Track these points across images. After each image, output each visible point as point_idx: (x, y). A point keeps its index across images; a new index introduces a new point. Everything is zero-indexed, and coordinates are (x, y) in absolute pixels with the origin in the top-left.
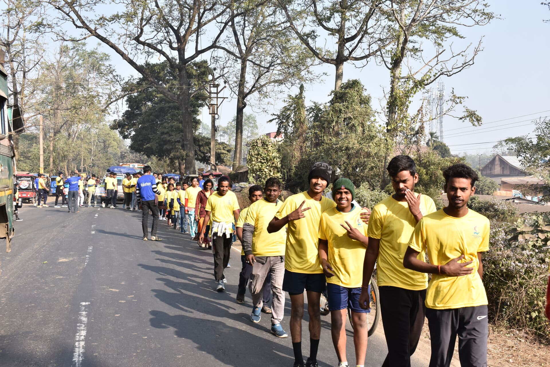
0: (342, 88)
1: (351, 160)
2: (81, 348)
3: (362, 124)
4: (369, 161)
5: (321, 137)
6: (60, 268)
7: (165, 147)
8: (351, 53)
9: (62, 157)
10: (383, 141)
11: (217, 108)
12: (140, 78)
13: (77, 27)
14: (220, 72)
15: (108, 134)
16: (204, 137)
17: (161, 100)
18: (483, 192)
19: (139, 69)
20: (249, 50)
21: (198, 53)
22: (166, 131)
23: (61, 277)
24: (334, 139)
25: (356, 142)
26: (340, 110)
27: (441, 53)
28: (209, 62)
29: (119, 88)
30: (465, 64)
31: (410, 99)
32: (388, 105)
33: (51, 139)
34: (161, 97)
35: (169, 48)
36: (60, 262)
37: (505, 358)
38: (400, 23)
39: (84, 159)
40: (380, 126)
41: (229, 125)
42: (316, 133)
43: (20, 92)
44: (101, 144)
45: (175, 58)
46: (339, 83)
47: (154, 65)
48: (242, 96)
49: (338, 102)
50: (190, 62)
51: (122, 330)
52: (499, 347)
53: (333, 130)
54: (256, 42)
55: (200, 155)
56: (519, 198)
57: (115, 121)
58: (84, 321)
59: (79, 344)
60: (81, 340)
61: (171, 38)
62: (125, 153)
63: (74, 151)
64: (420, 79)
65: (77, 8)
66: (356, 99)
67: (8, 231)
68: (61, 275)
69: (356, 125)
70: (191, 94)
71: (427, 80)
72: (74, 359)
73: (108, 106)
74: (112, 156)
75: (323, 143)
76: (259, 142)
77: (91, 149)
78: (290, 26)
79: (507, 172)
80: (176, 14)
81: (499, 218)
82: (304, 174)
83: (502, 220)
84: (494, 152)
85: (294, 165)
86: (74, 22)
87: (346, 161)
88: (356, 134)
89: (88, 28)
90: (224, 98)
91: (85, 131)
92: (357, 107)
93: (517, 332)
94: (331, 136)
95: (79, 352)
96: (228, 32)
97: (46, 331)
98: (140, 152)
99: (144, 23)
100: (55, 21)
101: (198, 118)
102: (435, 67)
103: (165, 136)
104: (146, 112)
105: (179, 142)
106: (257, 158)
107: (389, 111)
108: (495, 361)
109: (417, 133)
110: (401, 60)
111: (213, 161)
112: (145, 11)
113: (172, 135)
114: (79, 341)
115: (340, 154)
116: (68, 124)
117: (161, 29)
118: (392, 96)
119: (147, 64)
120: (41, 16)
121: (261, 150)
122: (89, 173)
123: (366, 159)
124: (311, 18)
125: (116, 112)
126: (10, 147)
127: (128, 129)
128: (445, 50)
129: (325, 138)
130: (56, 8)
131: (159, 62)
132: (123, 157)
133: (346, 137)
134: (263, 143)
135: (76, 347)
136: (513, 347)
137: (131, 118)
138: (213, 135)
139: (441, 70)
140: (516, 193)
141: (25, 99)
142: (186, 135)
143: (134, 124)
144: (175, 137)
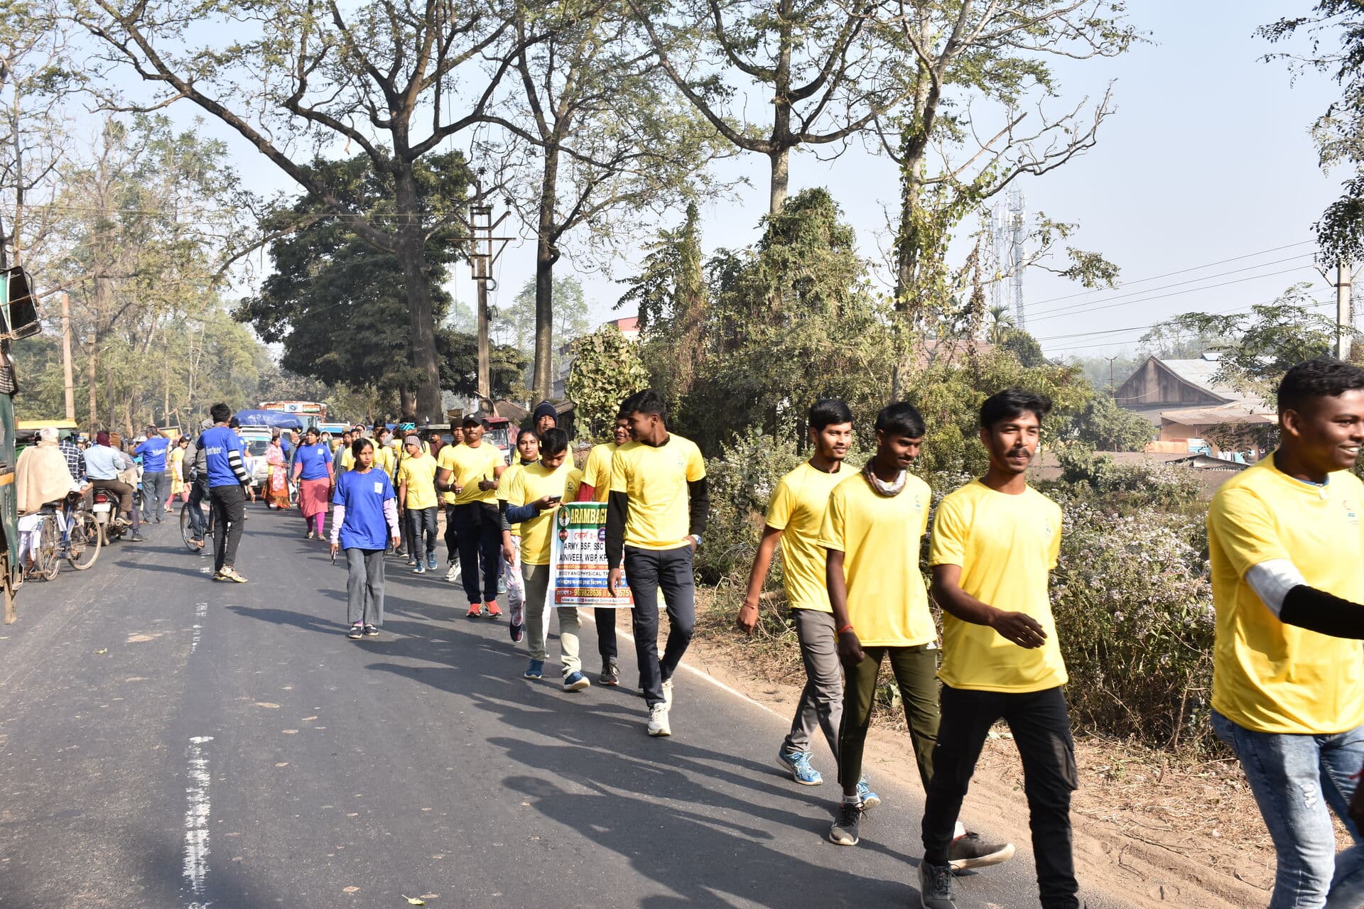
0: (786, 208)
1: (813, 379)
2: (201, 846)
3: (837, 292)
4: (857, 379)
5: (741, 326)
6: (133, 657)
7: (367, 360)
8: (806, 125)
9: (119, 392)
10: (888, 331)
11: (491, 264)
12: (301, 198)
13: (147, 76)
14: (496, 177)
15: (229, 333)
16: (461, 335)
17: (355, 248)
18: (1123, 447)
19: (299, 174)
20: (562, 123)
21: (441, 132)
22: (367, 321)
23: (138, 679)
24: (771, 332)
25: (824, 334)
26: (785, 262)
27: (1018, 121)
28: (467, 156)
29: (251, 222)
30: (1074, 147)
31: (949, 230)
32: (897, 246)
33: (91, 348)
34: (353, 241)
35: (370, 124)
36: (132, 643)
37: (1201, 828)
38: (921, 52)
39: (172, 395)
40: (881, 296)
41: (517, 304)
42: (728, 318)
43: (11, 238)
44: (212, 357)
45: (386, 146)
46: (781, 197)
47: (336, 165)
48: (549, 234)
49: (780, 243)
50: (420, 157)
51: (296, 799)
52: (1185, 804)
53: (769, 308)
54: (578, 105)
55: (451, 377)
56: (1203, 457)
57: (244, 300)
58: (202, 782)
59: (195, 836)
60: (199, 826)
61: (373, 97)
62: (270, 377)
63: (146, 377)
64: (970, 183)
65: (144, 32)
66: (822, 233)
67: (7, 571)
68: (138, 673)
69: (823, 296)
70: (426, 231)
71: (988, 184)
72: (186, 873)
73: (226, 267)
74: (238, 387)
75: (746, 340)
76: (598, 341)
77: (188, 371)
78: (660, 65)
79: (1174, 397)
80: (385, 40)
81: (1160, 504)
82: (703, 416)
83: (1167, 510)
84: (1143, 352)
85: (679, 395)
86: (137, 66)
87: (802, 381)
88: (823, 317)
89: (171, 79)
90: (507, 240)
91: (171, 328)
92: (824, 252)
93: (1225, 766)
94: (764, 324)
95: (196, 854)
96: (512, 82)
97: (112, 808)
98: (307, 375)
99: (308, 65)
100: (92, 64)
101: (444, 288)
102: (1004, 154)
103: (367, 334)
104: (319, 278)
105: (400, 347)
106: (595, 381)
107: (901, 262)
108: (1179, 836)
109: (968, 310)
110: (925, 140)
111: (484, 391)
112: (310, 36)
113: (384, 332)
114: (194, 829)
115: (787, 365)
116: (130, 312)
117: (350, 79)
118: (905, 225)
119: (319, 162)
120: (56, 53)
121: (603, 360)
122: (184, 427)
123: (848, 377)
124: (708, 45)
125: (246, 281)
126: (6, 370)
127: (277, 320)
128: (1025, 114)
129: (750, 327)
130: (94, 32)
131: (346, 158)
132: (265, 387)
133: (799, 325)
134: (608, 343)
135: (189, 844)
136: (1218, 801)
137: (283, 294)
138: (484, 329)
139: (1020, 162)
140: (1195, 444)
141: (24, 255)
142: (416, 330)
143: (291, 307)
144: (391, 335)
